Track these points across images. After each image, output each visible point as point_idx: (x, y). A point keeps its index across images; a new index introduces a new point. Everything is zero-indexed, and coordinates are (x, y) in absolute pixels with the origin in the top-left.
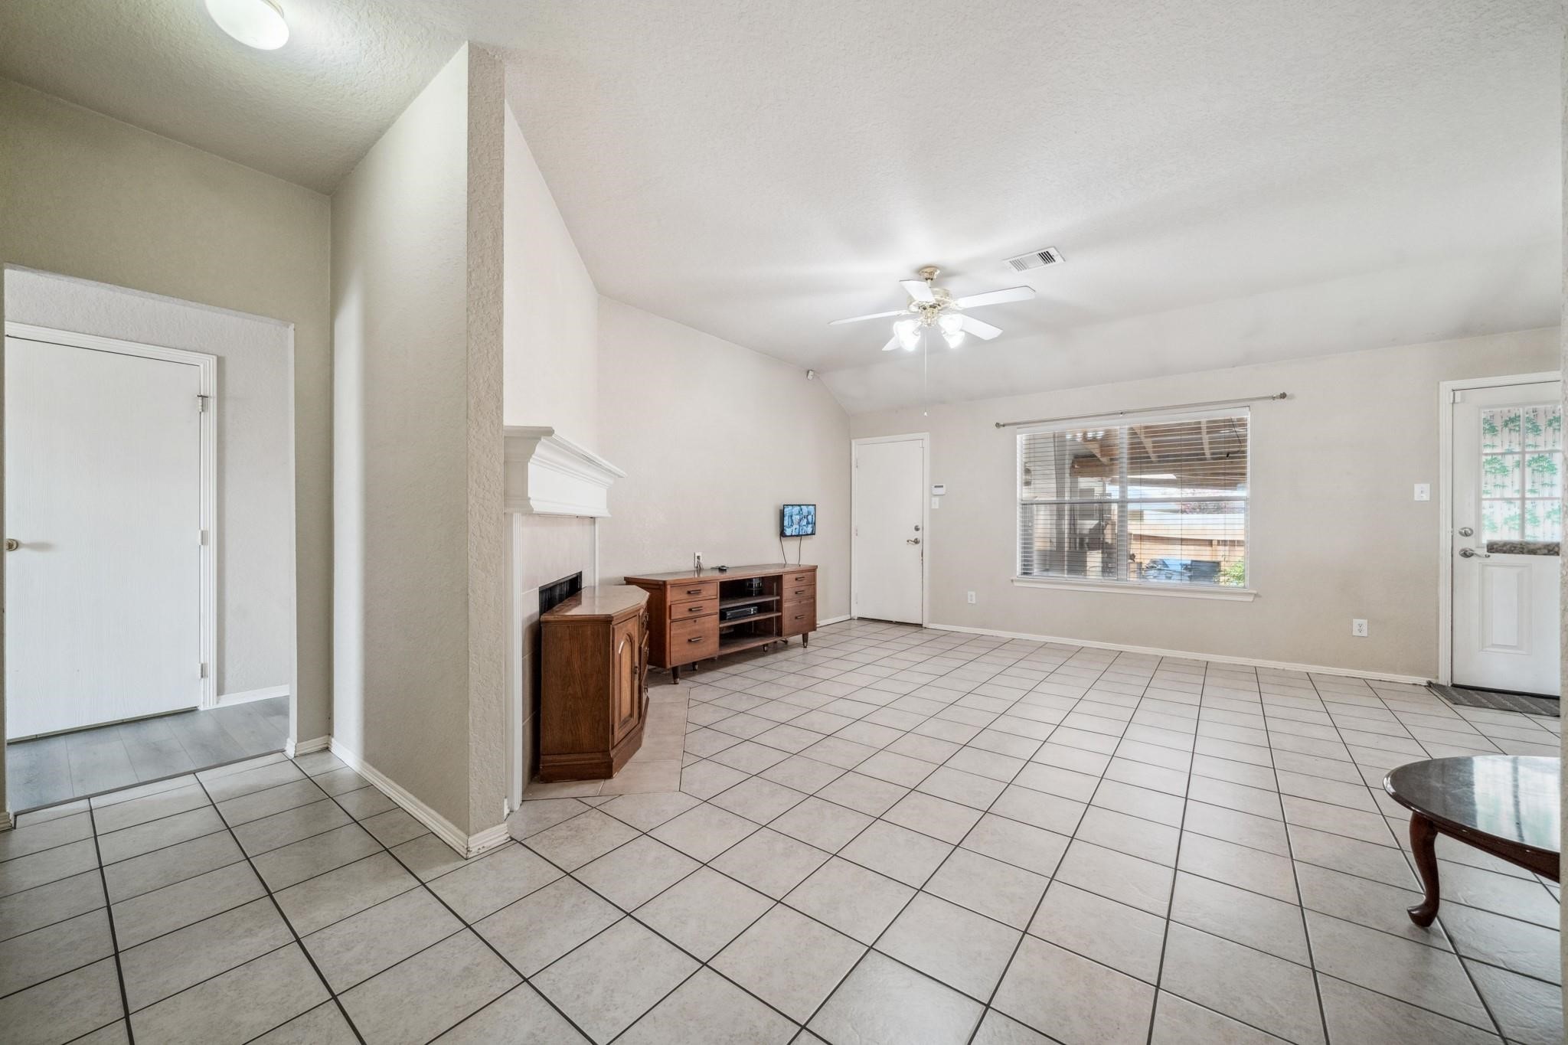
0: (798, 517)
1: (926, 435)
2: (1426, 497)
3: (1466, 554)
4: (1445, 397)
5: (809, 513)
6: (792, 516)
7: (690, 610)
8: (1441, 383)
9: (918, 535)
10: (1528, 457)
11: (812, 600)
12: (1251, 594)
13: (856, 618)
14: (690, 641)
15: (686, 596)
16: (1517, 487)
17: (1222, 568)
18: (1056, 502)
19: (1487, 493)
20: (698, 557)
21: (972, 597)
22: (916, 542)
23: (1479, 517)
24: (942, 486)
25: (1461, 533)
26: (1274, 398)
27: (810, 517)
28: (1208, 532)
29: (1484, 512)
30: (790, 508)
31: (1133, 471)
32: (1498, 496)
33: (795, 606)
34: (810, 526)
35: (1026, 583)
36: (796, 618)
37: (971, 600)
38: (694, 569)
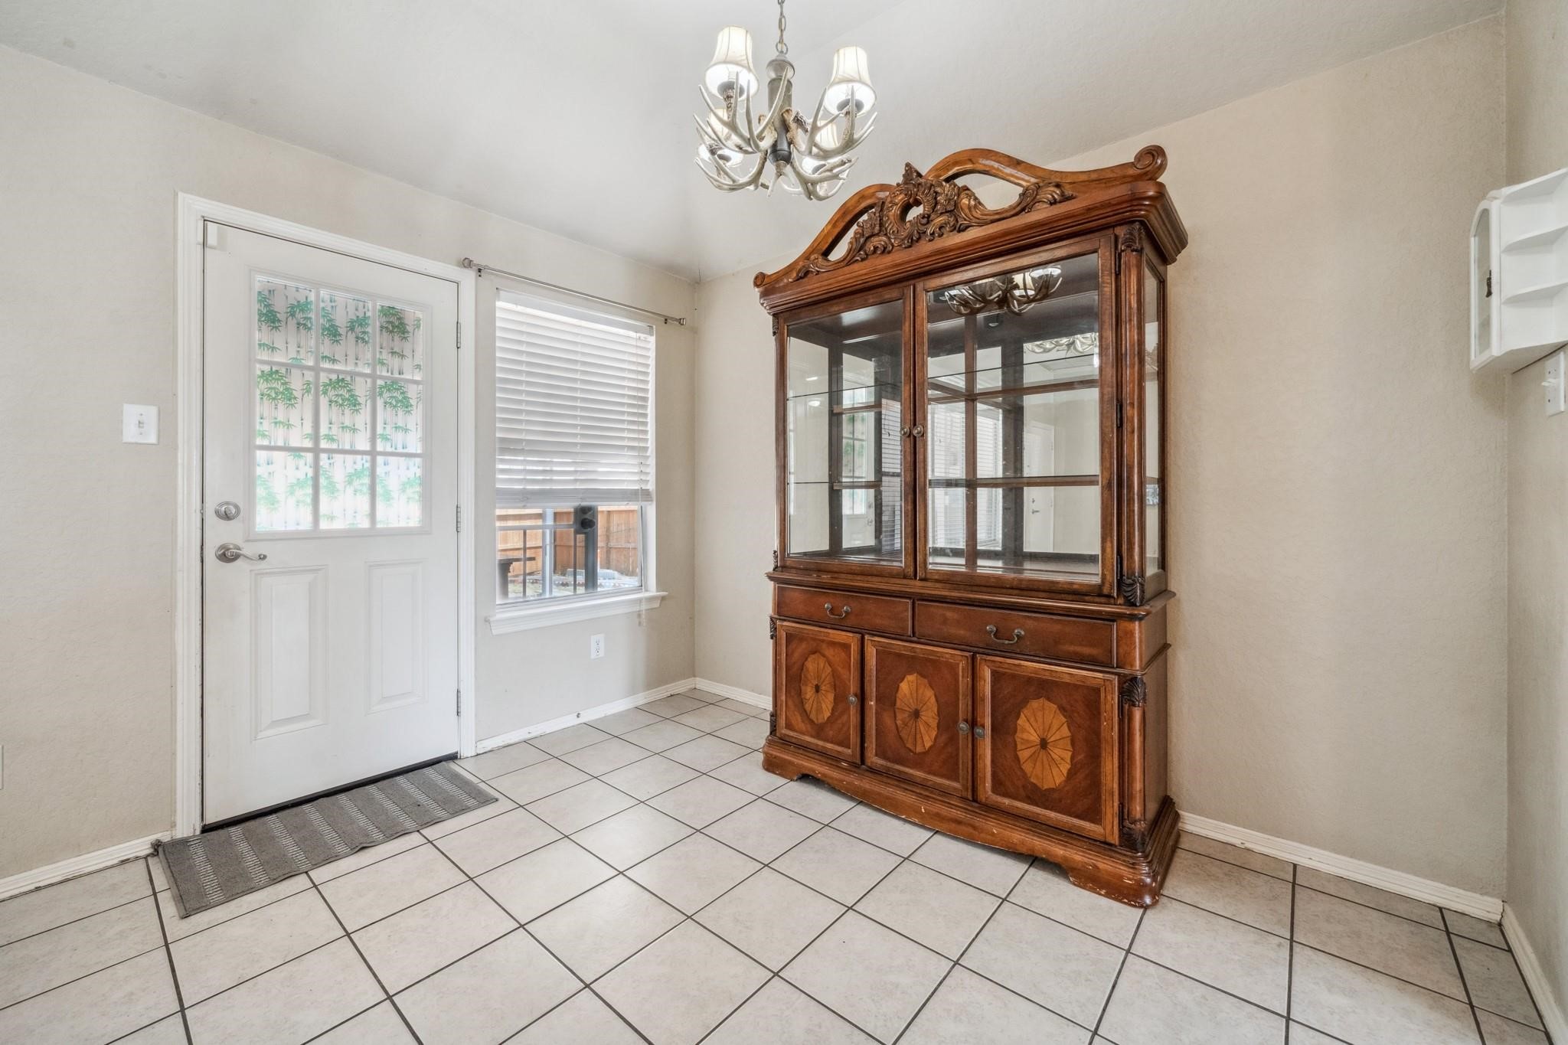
2: (149, 435)
3: (227, 556)
4: (189, 229)
8: (181, 195)
10: (324, 378)
16: (308, 428)
19: (264, 436)
23: (250, 481)
25: (217, 513)
29: (259, 471)
32: (280, 443)
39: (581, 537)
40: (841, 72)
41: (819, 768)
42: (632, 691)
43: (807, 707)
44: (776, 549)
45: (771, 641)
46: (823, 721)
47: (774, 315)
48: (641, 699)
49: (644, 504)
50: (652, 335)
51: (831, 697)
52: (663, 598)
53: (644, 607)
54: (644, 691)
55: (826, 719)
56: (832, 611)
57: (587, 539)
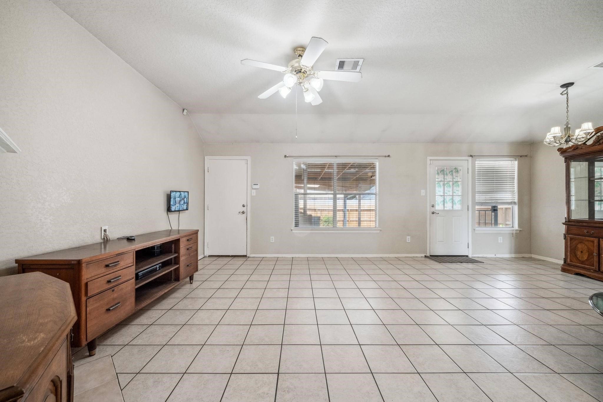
0: (179, 199)
1: (249, 158)
2: (424, 195)
3: (433, 213)
4: (428, 162)
5: (185, 197)
6: (175, 198)
7: (109, 282)
8: (428, 157)
9: (244, 209)
10: (445, 182)
11: (196, 252)
12: (379, 230)
13: (208, 256)
14: (108, 310)
15: (103, 270)
16: (443, 192)
17: (321, 219)
18: (303, 193)
20: (105, 231)
21: (273, 239)
22: (243, 213)
23: (435, 201)
24: (257, 184)
25: (432, 206)
26: (385, 156)
27: (185, 199)
28: (365, 207)
29: (436, 199)
30: (175, 193)
31: (308, 183)
32: (439, 194)
33: (186, 258)
34: (185, 205)
35: (296, 231)
36: (188, 266)
37: (272, 241)
38: (102, 241)
39: (493, 214)
40: (583, 128)
41: (582, 272)
42: (511, 253)
43: (578, 256)
44: (566, 217)
45: (564, 240)
46: (584, 260)
47: (565, 158)
48: (513, 255)
49: (513, 205)
50: (516, 161)
51: (587, 254)
52: (520, 230)
53: (514, 232)
54: (514, 254)
55: (585, 259)
56: (587, 232)
57: (495, 214)
